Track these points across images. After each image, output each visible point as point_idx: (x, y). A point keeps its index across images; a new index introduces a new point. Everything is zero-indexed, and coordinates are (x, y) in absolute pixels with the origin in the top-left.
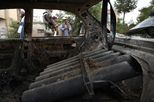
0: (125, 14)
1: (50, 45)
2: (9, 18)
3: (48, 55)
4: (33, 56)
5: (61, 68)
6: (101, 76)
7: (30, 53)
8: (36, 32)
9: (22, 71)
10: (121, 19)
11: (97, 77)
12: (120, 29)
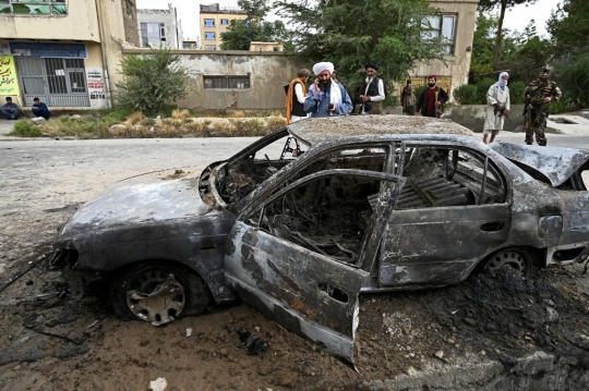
0: (507, 10)
2: (112, 38)
8: (198, 84)
10: (491, 23)
12: (482, 63)
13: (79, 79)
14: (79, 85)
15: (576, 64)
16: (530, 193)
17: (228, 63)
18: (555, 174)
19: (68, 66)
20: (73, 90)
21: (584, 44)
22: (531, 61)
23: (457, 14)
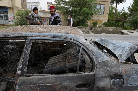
0: (118, 4)
1: (52, 45)
2: (15, 6)
3: (51, 50)
4: (42, 51)
5: (57, 60)
6: (71, 66)
7: (41, 49)
9: (37, 58)
10: (114, 8)
11: (70, 66)
12: (112, 17)
13: (7, 17)
14: (6, 18)
15: (134, 18)
16: (107, 66)
17: (46, 14)
18: (121, 55)
19: (4, 13)
20: (5, 19)
21: (137, 13)
22: (123, 17)
23: (105, 4)
